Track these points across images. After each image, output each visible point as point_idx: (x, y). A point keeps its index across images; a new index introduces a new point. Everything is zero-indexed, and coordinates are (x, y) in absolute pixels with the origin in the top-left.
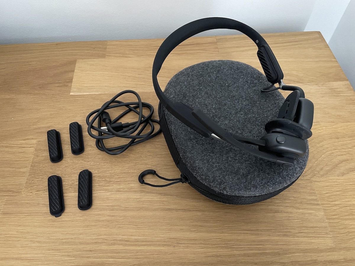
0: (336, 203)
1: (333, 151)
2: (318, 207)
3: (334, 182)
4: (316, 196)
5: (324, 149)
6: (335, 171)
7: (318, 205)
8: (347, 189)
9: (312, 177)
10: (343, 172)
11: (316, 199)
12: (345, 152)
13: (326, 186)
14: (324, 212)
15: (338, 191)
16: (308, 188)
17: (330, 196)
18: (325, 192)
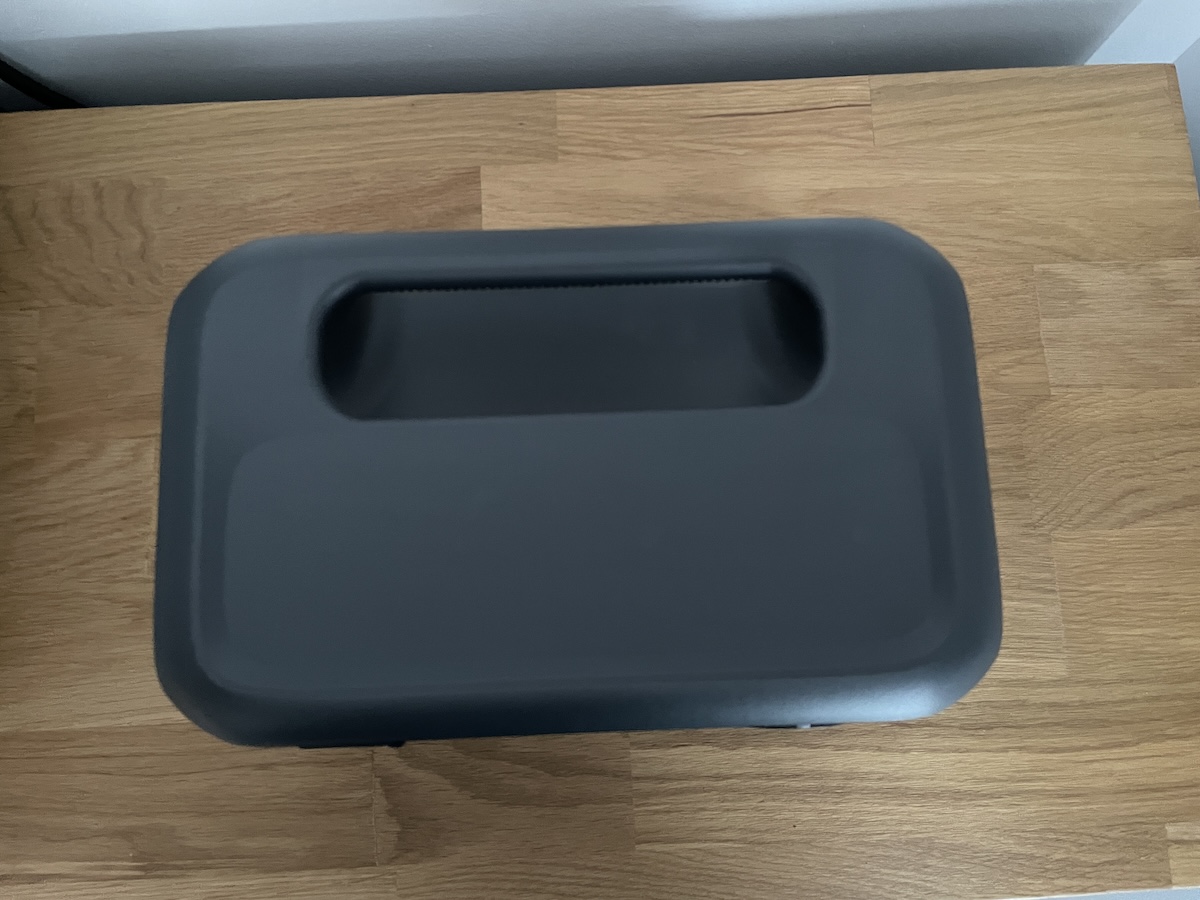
0: (1092, 588)
1: (1114, 467)
2: (1051, 596)
3: (1099, 542)
4: (1053, 572)
5: (1095, 461)
6: (1107, 516)
7: (1053, 591)
8: (1122, 559)
9: (1055, 529)
10: (1125, 519)
11: (1051, 580)
12: (1142, 468)
13: (1080, 551)
14: (1062, 607)
15: (1102, 563)
16: (1040, 555)
17: (1083, 573)
18: (1073, 565)
